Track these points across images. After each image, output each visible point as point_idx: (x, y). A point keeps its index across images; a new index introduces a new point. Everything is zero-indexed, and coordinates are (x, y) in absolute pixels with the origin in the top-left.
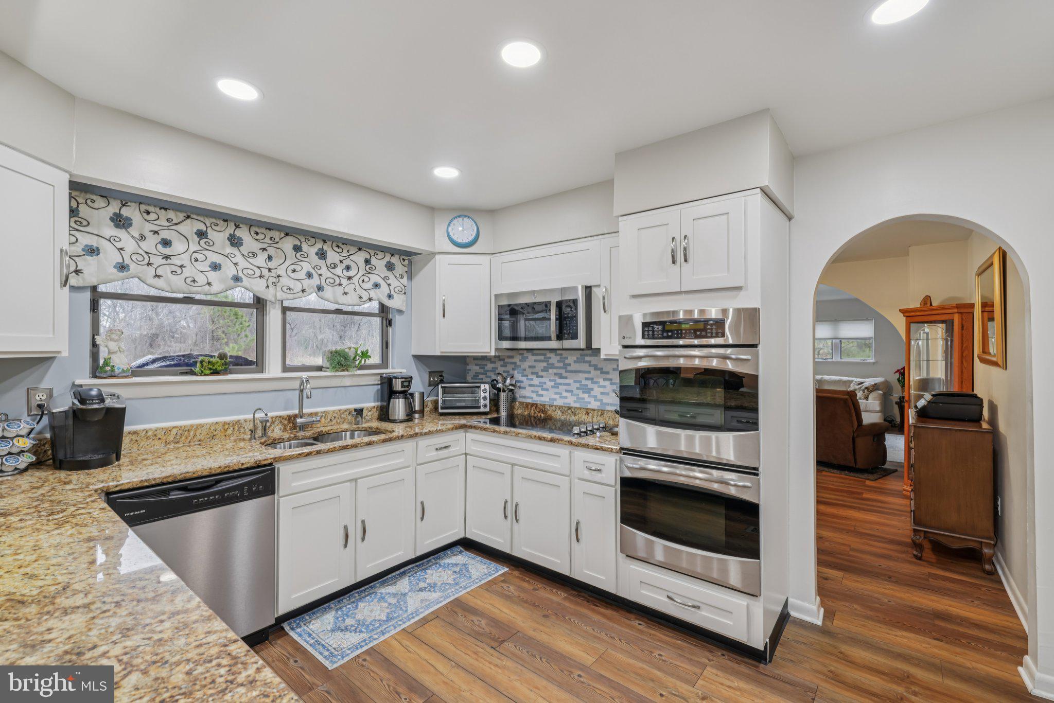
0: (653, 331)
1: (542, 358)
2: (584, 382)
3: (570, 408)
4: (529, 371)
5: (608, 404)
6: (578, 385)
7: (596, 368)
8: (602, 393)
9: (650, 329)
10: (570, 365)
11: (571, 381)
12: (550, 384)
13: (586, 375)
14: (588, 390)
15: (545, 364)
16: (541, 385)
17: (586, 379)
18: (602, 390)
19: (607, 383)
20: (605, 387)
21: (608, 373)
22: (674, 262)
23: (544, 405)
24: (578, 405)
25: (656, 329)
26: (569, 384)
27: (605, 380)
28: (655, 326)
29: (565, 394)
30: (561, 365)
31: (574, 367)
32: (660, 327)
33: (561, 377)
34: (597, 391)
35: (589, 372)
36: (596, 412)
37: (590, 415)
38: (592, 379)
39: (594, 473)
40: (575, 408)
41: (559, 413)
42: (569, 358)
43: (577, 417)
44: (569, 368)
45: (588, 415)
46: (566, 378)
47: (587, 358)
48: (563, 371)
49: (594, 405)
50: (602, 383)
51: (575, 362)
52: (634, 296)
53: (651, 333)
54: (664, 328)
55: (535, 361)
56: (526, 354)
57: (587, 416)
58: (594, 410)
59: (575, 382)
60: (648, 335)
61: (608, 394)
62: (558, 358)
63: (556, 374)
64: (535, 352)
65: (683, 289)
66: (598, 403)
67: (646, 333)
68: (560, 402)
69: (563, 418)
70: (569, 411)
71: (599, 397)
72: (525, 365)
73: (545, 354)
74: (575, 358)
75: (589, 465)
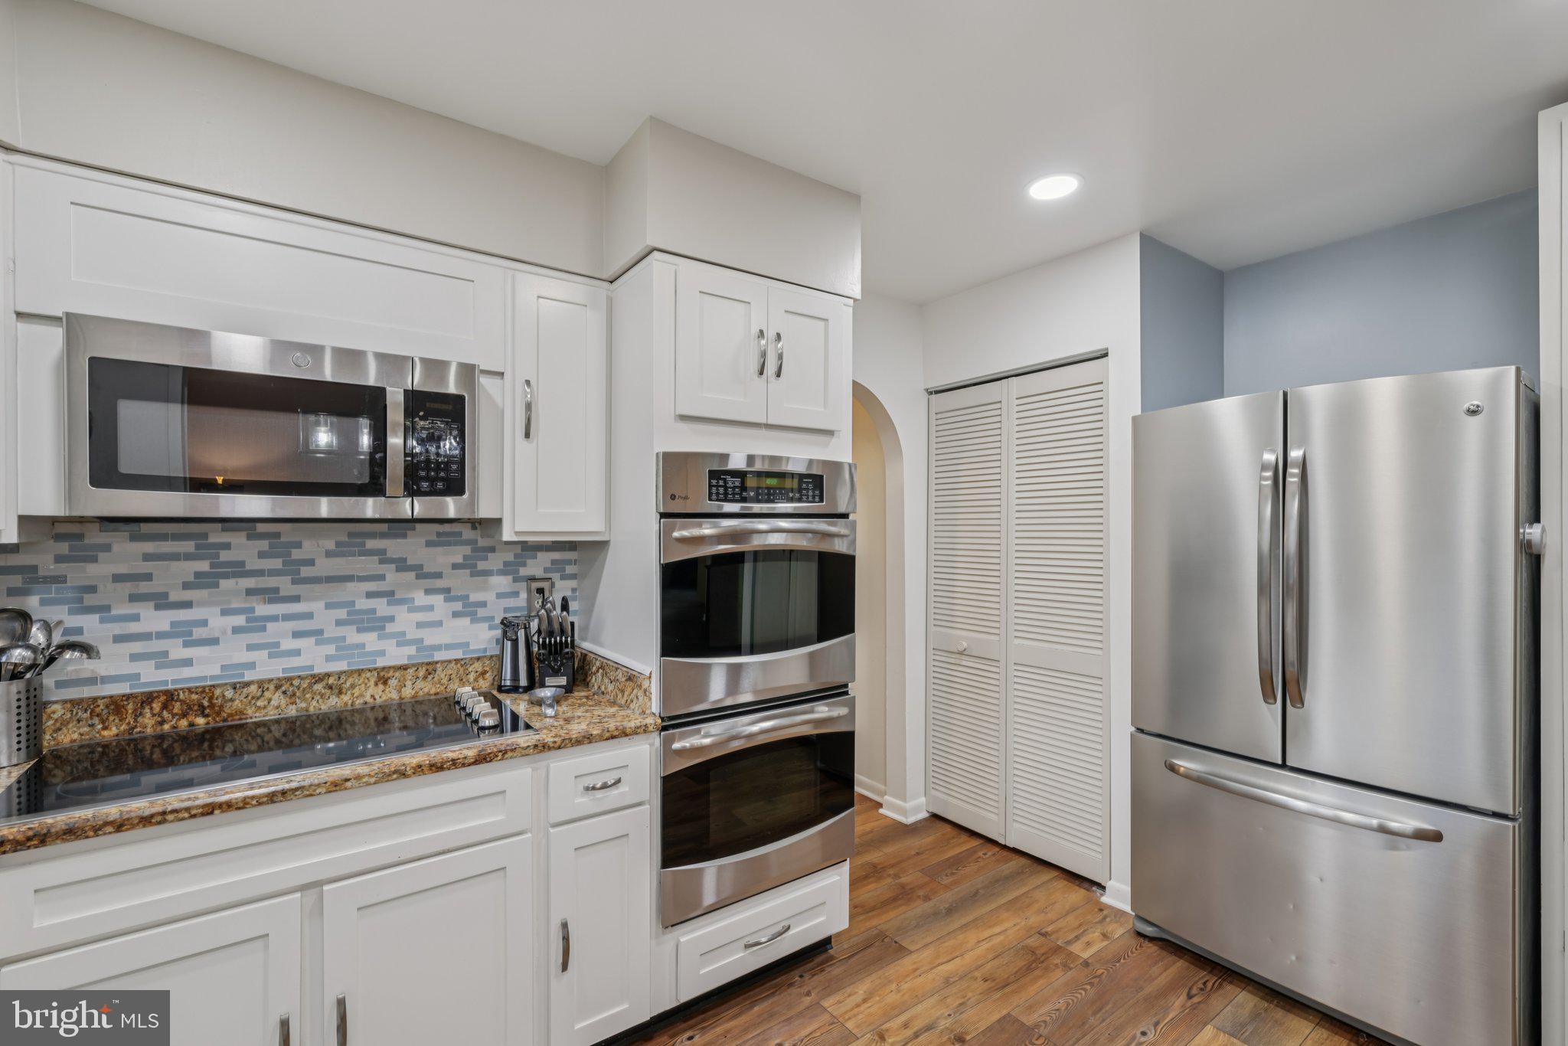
0: (726, 488)
1: (189, 546)
2: (363, 604)
3: (319, 678)
4: (108, 593)
5: (438, 648)
6: (342, 614)
7: (402, 565)
8: (420, 625)
9: (721, 483)
10: (311, 562)
11: (317, 607)
12: (218, 623)
13: (372, 586)
14: (376, 624)
15: (204, 566)
16: (182, 632)
17: (370, 595)
18: (420, 617)
19: (438, 600)
20: (431, 608)
21: (438, 575)
22: (761, 373)
23: (208, 691)
24: (342, 666)
25: (730, 484)
26: (309, 616)
27: (428, 592)
28: (729, 478)
29: (288, 644)
30: (276, 563)
31: (325, 566)
32: (737, 482)
33: (272, 595)
34: (405, 620)
35: (382, 578)
36: (411, 671)
37: (393, 682)
38: (389, 594)
39: (599, 794)
40: (340, 674)
41: (278, 699)
42: (306, 544)
43: (346, 698)
44: (306, 572)
45: (385, 683)
46: (296, 599)
47: (371, 544)
48: (284, 584)
49: (396, 655)
50: (420, 598)
51: (329, 554)
52: (684, 418)
53: (721, 490)
54: (743, 482)
55: (147, 557)
56: (95, 537)
57: (381, 687)
58: (404, 668)
59: (328, 606)
60: (718, 494)
61: (440, 624)
62: (264, 545)
63: (250, 592)
64: (145, 528)
65: (770, 422)
66: (412, 650)
67: (714, 490)
68: (269, 668)
69: (292, 711)
70: (318, 687)
71: (413, 634)
72: (98, 571)
73: (205, 536)
74: (330, 544)
75: (589, 781)
